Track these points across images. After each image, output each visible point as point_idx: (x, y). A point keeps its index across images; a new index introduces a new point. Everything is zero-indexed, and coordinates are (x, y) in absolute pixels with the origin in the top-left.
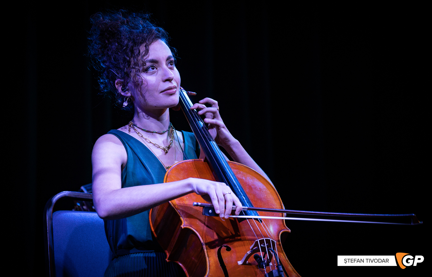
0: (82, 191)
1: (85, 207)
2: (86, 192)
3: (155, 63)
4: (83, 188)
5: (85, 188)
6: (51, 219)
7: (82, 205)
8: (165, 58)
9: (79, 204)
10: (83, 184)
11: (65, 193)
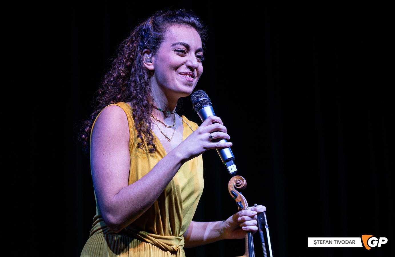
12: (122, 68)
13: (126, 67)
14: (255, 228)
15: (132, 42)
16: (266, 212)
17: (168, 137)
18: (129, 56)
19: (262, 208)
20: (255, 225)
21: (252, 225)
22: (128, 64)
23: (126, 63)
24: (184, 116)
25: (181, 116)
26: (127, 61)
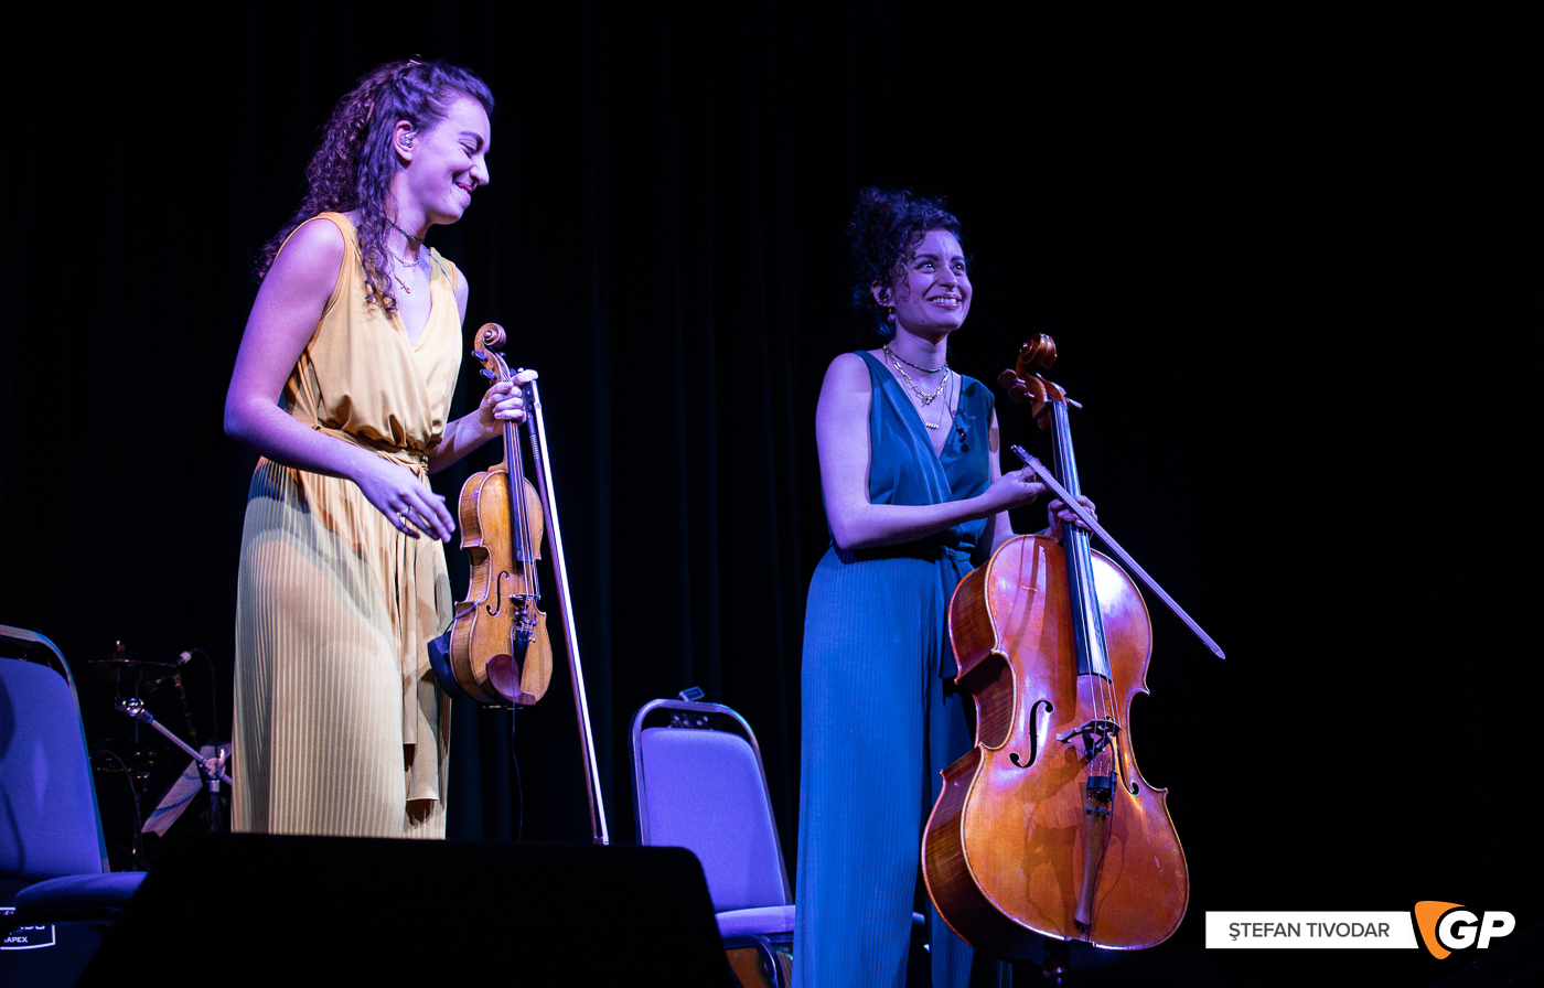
0: (681, 699)
1: (686, 723)
2: (687, 700)
3: (933, 261)
4: (681, 694)
5: (686, 694)
6: (640, 740)
7: (682, 719)
8: (950, 257)
9: (677, 718)
10: (682, 689)
11: (658, 702)
12: (340, 146)
13: (347, 143)
14: (517, 413)
15: (363, 100)
16: (537, 380)
17: (407, 286)
18: (353, 125)
19: (529, 375)
20: (516, 407)
21: (511, 407)
22: (352, 138)
23: (347, 138)
24: (433, 249)
25: (428, 248)
26: (350, 133)
